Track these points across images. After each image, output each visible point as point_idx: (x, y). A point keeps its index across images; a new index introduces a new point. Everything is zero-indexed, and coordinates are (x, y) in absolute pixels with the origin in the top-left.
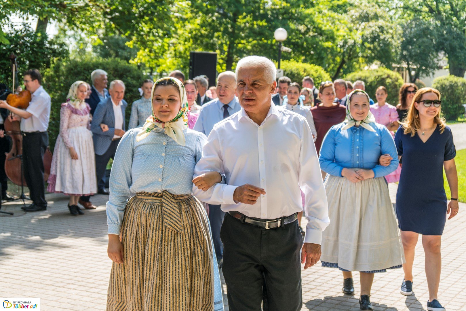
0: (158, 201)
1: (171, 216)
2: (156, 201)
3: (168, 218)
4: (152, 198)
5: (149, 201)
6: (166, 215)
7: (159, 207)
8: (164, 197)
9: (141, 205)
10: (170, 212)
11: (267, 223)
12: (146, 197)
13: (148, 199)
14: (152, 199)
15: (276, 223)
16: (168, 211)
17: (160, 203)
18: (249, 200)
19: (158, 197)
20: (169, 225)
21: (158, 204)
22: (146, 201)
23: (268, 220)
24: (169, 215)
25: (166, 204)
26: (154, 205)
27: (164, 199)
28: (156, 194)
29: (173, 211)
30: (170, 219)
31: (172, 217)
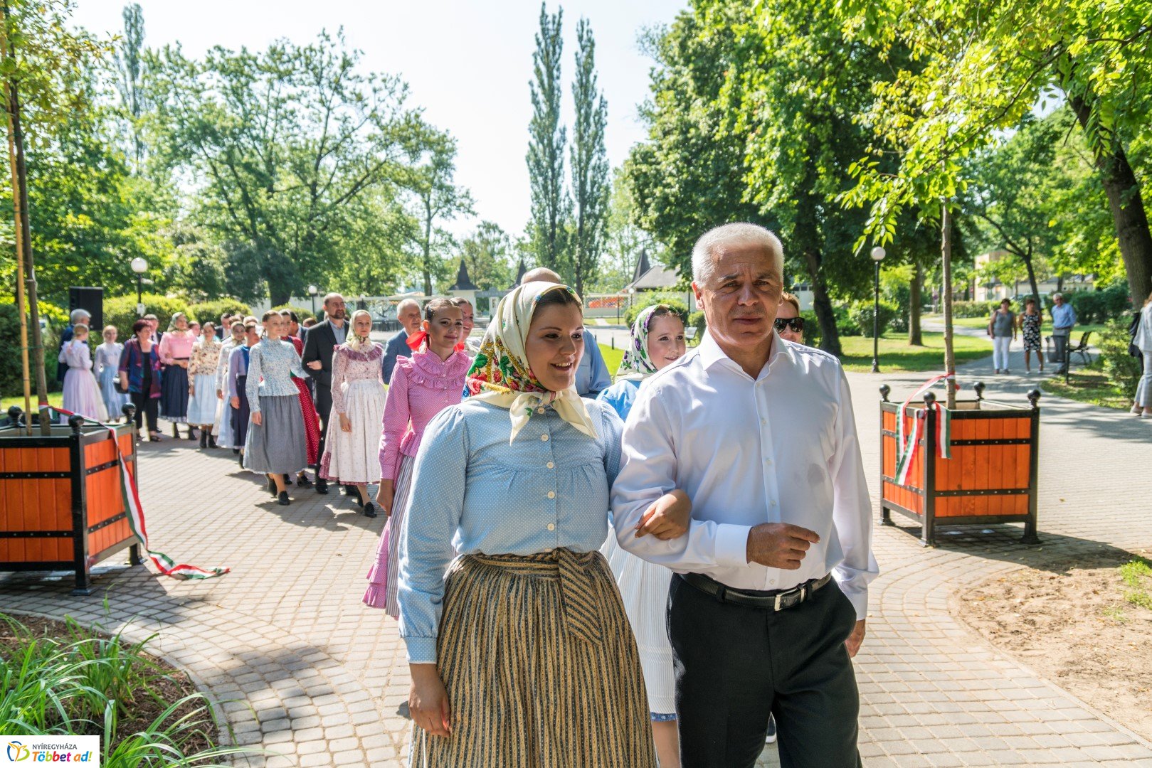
0: (549, 573)
1: (580, 609)
2: (543, 572)
3: (575, 614)
4: (529, 564)
5: (524, 572)
6: (571, 606)
7: (552, 586)
8: (561, 561)
9: (505, 583)
10: (578, 599)
11: (778, 599)
12: (513, 565)
13: (520, 569)
14: (531, 568)
15: (796, 595)
16: (573, 595)
17: (553, 577)
18: (789, 560)
19: (545, 563)
20: (579, 630)
21: (550, 579)
22: (516, 572)
23: (779, 591)
24: (576, 606)
25: (569, 580)
26: (541, 583)
27: (563, 567)
28: (540, 556)
29: (583, 594)
30: (578, 616)
31: (583, 611)
